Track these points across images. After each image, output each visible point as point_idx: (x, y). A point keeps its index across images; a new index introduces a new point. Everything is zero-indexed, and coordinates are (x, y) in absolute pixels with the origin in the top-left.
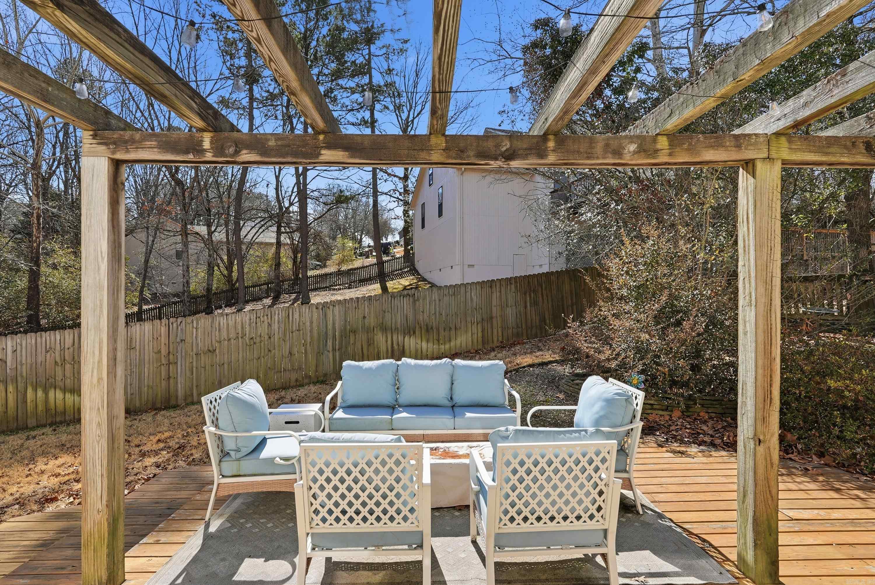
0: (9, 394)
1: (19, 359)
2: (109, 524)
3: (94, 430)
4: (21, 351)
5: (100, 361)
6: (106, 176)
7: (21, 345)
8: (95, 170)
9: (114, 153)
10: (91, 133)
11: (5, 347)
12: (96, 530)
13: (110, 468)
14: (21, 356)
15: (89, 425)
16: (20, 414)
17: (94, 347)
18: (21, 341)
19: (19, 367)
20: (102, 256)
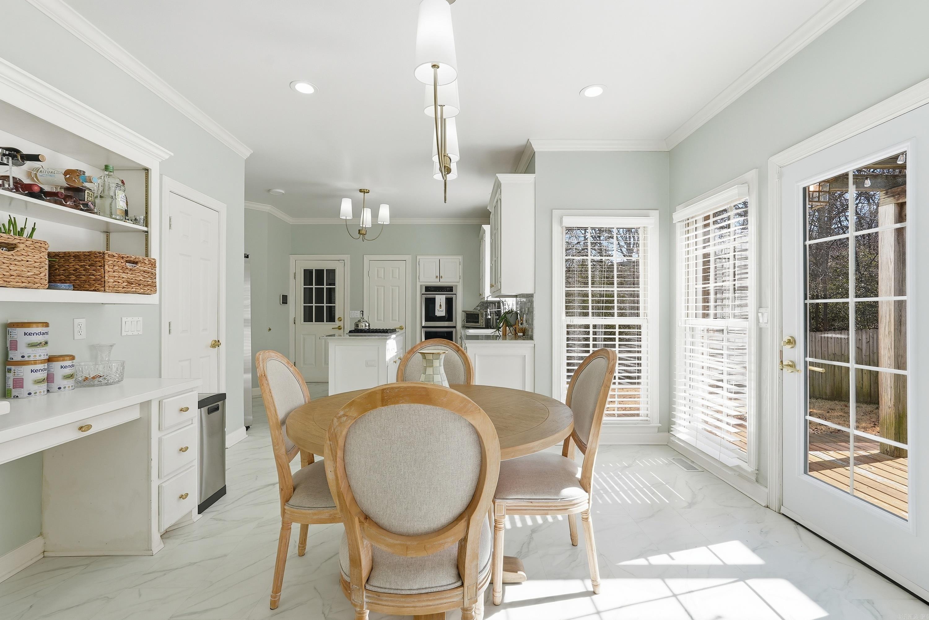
0: (864, 375)
1: (871, 349)
2: (895, 416)
3: (886, 360)
4: (873, 342)
5: (890, 321)
6: (893, 215)
7: (873, 338)
8: (887, 213)
9: (898, 200)
10: (884, 192)
11: (861, 339)
12: (888, 418)
13: (896, 384)
14: (873, 346)
15: (884, 357)
16: (872, 392)
17: (886, 313)
18: (873, 335)
19: (871, 355)
20: (891, 261)
